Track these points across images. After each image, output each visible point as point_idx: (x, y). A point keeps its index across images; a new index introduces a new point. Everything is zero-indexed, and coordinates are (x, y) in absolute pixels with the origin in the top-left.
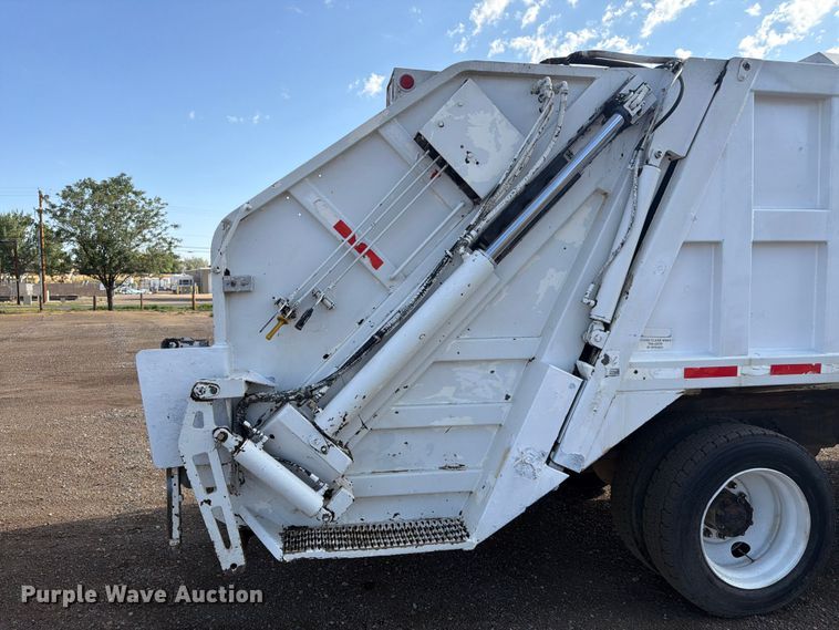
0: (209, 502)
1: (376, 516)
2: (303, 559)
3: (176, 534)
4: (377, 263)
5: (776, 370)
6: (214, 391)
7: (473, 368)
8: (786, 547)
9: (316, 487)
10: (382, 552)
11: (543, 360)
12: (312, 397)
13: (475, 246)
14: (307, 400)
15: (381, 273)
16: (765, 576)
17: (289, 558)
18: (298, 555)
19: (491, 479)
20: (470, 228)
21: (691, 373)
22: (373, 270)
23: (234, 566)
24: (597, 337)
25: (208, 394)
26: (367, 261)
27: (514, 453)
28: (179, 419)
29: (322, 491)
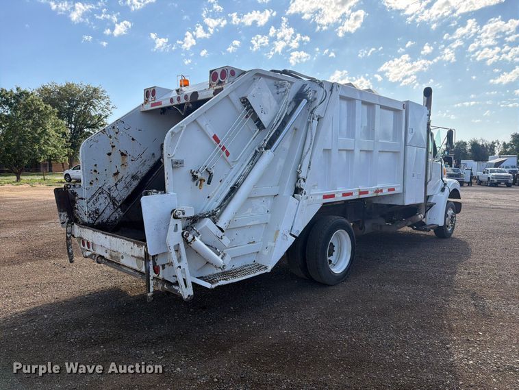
0: (180, 267)
1: (238, 265)
2: (219, 286)
3: (152, 290)
4: (228, 154)
5: (344, 195)
6: (184, 214)
7: (258, 200)
8: (344, 258)
9: (219, 254)
10: (244, 278)
11: (284, 195)
12: (215, 215)
13: (266, 149)
14: (214, 216)
15: (229, 159)
16: (341, 268)
17: (214, 286)
18: (217, 285)
19: (270, 244)
20: (265, 141)
21: (325, 197)
22: (226, 157)
23: (189, 296)
24: (302, 185)
25: (181, 216)
26: (224, 153)
27: (281, 232)
28: (167, 229)
29: (221, 256)
